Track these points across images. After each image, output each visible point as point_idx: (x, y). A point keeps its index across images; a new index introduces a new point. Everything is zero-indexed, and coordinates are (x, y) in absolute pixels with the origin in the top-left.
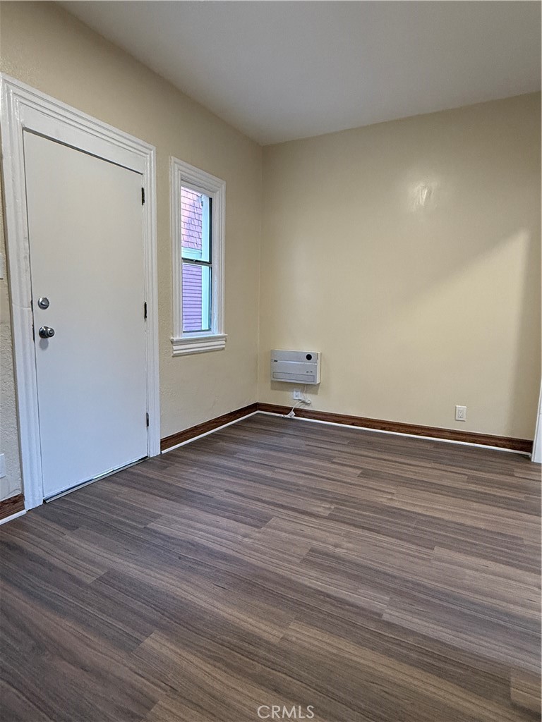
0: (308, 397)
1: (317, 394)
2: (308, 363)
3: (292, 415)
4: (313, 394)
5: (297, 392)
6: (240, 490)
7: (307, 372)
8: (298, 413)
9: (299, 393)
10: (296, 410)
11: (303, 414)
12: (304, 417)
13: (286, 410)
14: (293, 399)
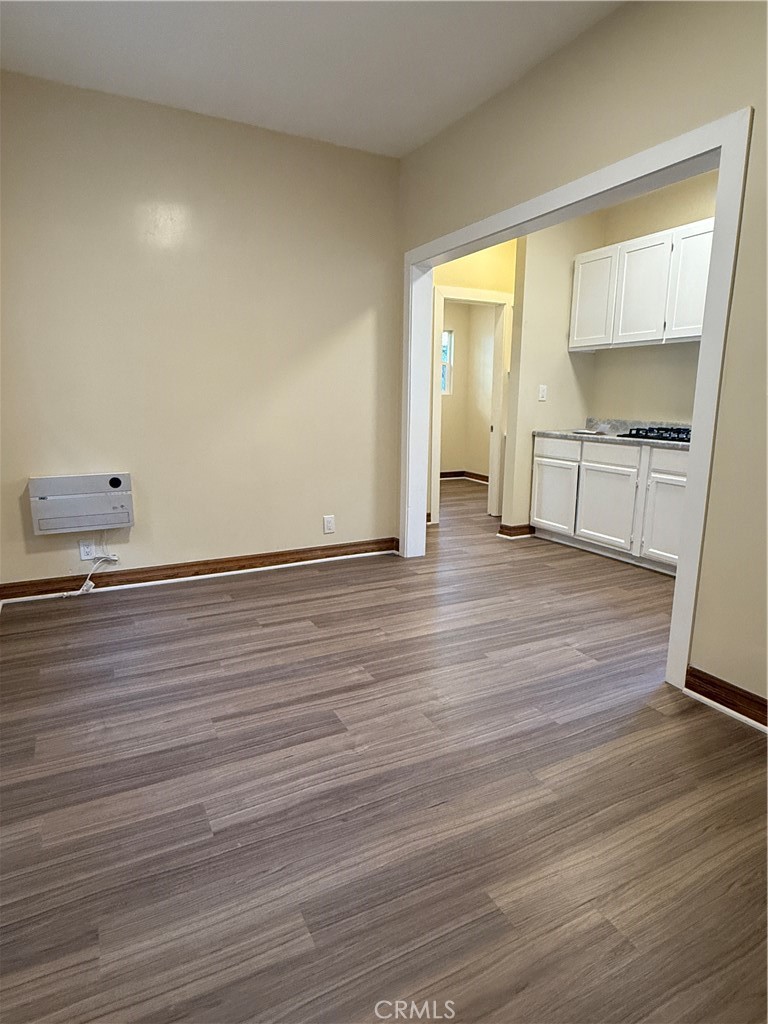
0: (112, 550)
1: (126, 540)
2: (116, 492)
3: (89, 587)
4: (119, 542)
5: (88, 546)
6: (231, 709)
7: (114, 508)
8: (98, 581)
9: (93, 547)
10: (93, 578)
11: (106, 580)
12: (107, 585)
13: (77, 582)
14: (83, 560)
